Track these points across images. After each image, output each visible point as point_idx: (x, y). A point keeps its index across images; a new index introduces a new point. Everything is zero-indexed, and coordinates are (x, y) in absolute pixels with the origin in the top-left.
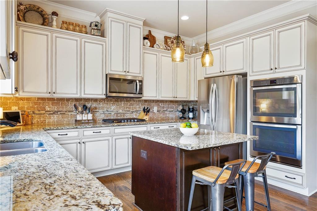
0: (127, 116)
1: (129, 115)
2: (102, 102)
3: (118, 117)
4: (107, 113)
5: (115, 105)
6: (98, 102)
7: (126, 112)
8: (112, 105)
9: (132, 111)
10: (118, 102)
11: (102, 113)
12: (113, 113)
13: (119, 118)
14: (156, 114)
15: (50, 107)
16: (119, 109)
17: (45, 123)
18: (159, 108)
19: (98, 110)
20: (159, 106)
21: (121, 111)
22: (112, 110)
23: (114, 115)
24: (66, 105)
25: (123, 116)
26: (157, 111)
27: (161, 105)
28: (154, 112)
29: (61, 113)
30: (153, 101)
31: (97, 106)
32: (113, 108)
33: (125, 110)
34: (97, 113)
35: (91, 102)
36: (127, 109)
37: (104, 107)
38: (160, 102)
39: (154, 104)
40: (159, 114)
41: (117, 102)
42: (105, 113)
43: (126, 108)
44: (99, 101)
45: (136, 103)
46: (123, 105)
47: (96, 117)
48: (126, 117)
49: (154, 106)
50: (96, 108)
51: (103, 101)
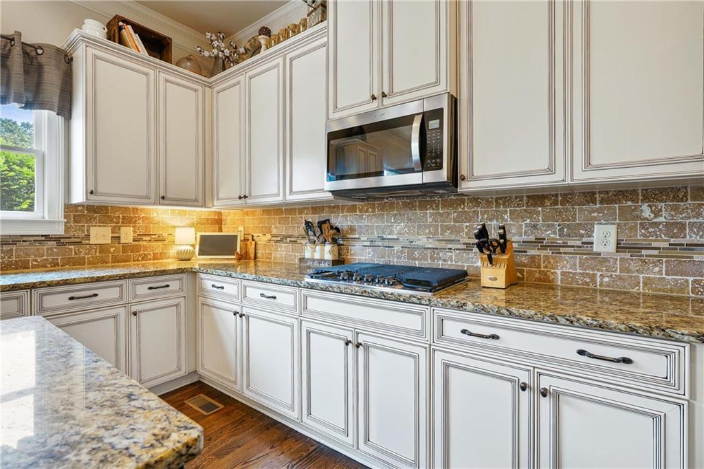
0: (445, 260)
1: (453, 255)
2: (367, 211)
3: (415, 259)
4: (380, 244)
5: (403, 221)
6: (358, 213)
7: (443, 245)
8: (395, 222)
9: (467, 240)
10: (413, 207)
11: (368, 244)
12: (397, 248)
13: (417, 264)
14: (605, 260)
15: (276, 227)
16: (418, 234)
17: (271, 259)
18: (633, 228)
19: (357, 236)
20: (638, 217)
21: (422, 241)
22: (395, 237)
23: (402, 252)
24: (298, 223)
25: (433, 259)
26: (619, 247)
27: (657, 213)
28: (595, 250)
29: (292, 239)
30: (588, 194)
31: (355, 223)
32: (397, 228)
33: (440, 237)
34: (357, 244)
35: (341, 214)
36: (447, 235)
37: (373, 226)
38: (646, 198)
39: (598, 211)
40: (633, 266)
41: (411, 209)
42: (376, 244)
43: (443, 231)
44: (360, 211)
45: (486, 212)
46: (430, 220)
47: (353, 255)
48: (441, 262)
49: (595, 219)
50: (352, 230)
51: (370, 210)
